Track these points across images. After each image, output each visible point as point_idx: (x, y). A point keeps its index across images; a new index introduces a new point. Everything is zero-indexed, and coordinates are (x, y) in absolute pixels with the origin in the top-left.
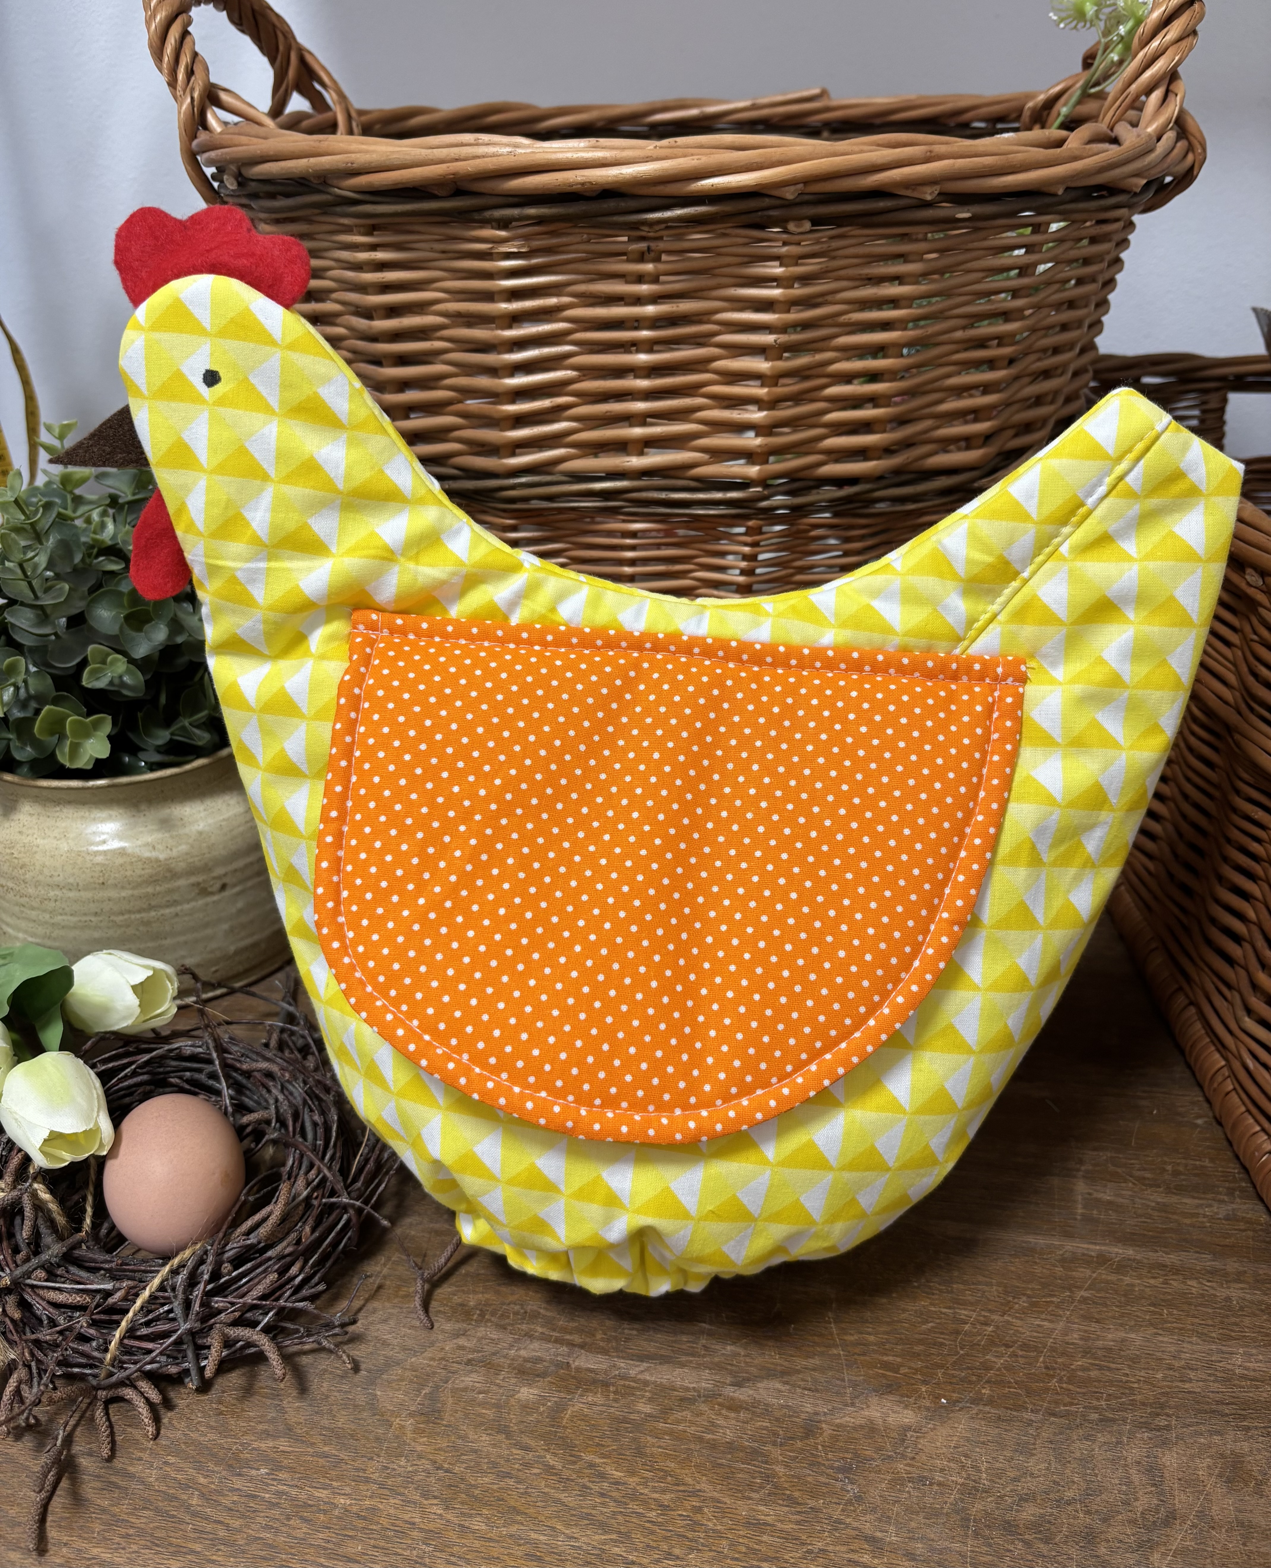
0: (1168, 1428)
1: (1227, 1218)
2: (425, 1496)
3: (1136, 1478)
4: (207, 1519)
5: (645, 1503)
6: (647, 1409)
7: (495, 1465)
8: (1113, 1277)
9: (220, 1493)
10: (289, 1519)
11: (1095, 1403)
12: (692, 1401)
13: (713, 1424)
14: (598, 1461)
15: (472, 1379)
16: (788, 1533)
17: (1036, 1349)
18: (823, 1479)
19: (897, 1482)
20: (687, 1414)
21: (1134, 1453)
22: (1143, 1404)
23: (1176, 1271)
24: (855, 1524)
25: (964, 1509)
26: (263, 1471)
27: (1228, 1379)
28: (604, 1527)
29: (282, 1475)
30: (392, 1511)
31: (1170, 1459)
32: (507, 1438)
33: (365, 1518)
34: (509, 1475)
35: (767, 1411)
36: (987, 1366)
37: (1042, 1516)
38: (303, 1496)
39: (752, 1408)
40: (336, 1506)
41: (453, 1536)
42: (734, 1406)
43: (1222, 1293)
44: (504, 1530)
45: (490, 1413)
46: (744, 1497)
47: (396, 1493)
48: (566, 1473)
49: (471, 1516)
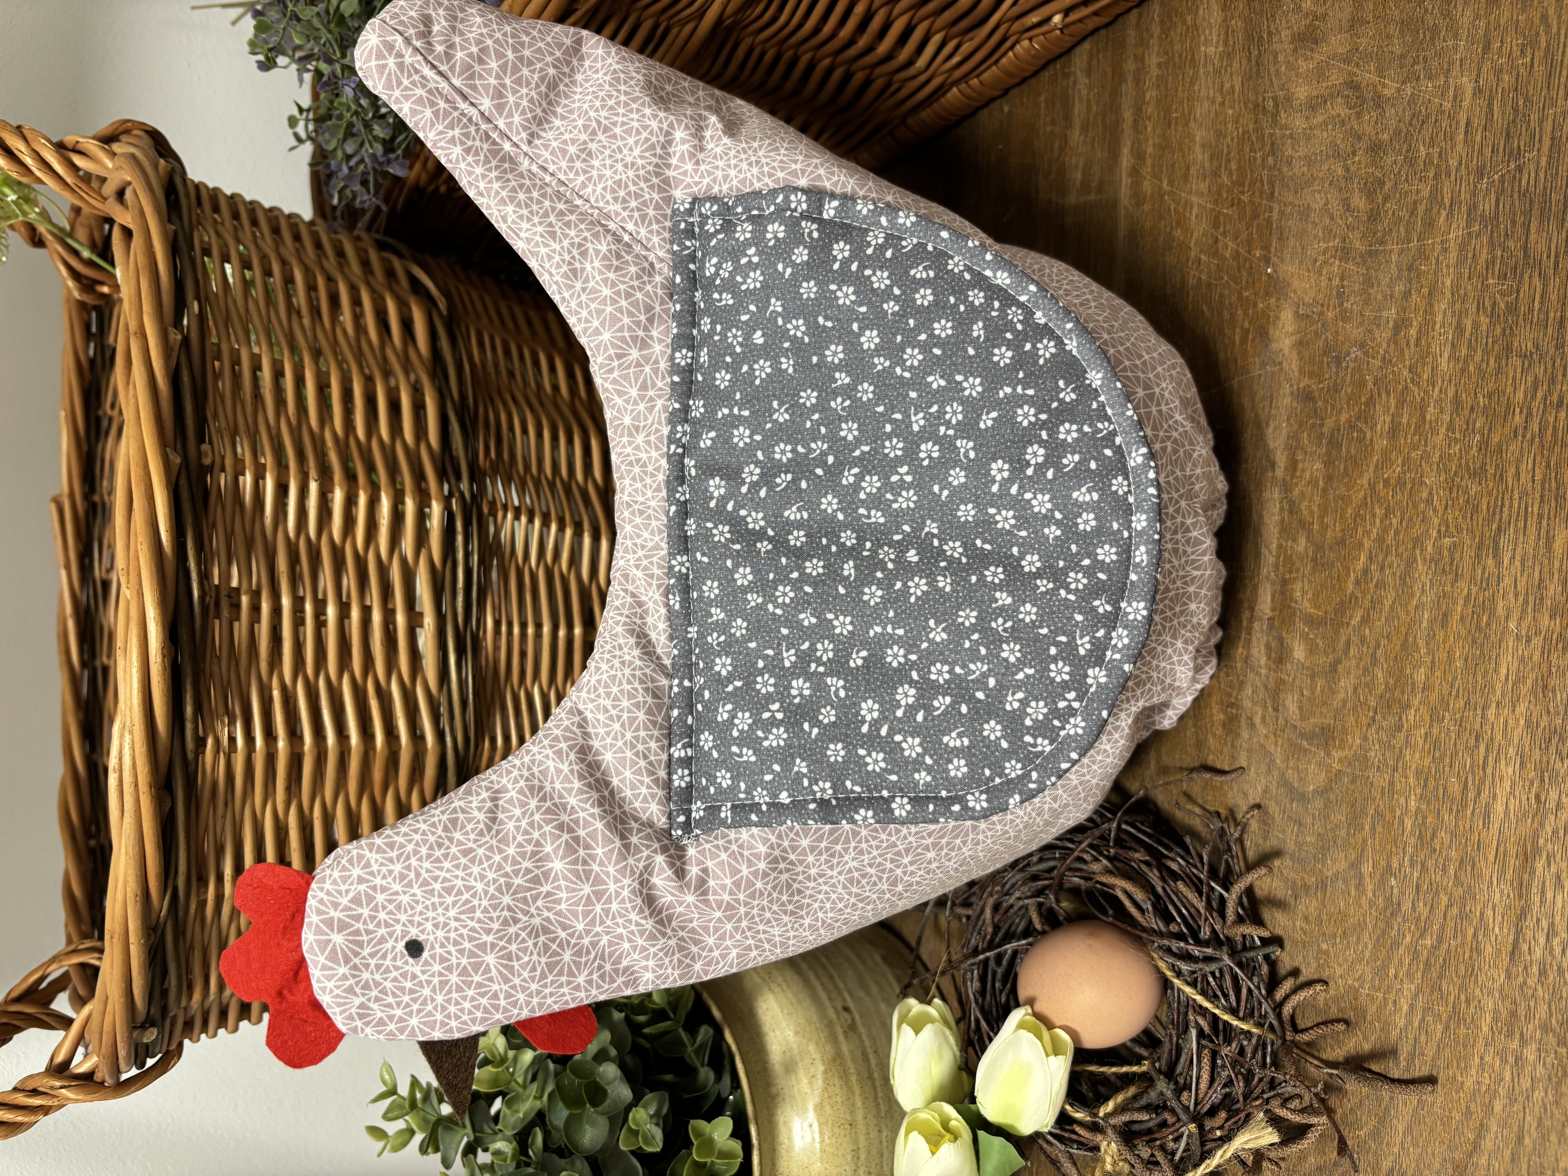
0: (1275, 99)
1: (1089, 75)
2: (1399, 728)
3: (1320, 119)
4: (1443, 927)
5: (1385, 529)
6: (1302, 541)
7: (1366, 669)
8: (1149, 162)
9: (1418, 919)
10: (1435, 850)
11: (1259, 161)
12: (1292, 503)
13: (1310, 482)
14: (1352, 577)
15: (1291, 702)
16: (1398, 401)
17: (1217, 218)
18: (1348, 379)
19: (1344, 316)
20: (1304, 505)
21: (1299, 123)
22: (1256, 122)
23: (1138, 110)
24: (1384, 345)
25: (1362, 256)
26: (1393, 882)
27: (1228, 56)
28: (1411, 563)
29: (1395, 865)
30: (1417, 755)
31: (1302, 92)
32: (1340, 662)
33: (1426, 780)
34: (1374, 655)
35: (1294, 437)
36: (1237, 255)
37: (1361, 191)
38: (1413, 841)
39: (1292, 450)
40: (1418, 809)
41: (1434, 697)
42: (1293, 465)
43: (1154, 71)
44: (1423, 651)
45: (1320, 683)
46: (1371, 444)
47: (1400, 757)
48: (1367, 604)
49: (1413, 684)
